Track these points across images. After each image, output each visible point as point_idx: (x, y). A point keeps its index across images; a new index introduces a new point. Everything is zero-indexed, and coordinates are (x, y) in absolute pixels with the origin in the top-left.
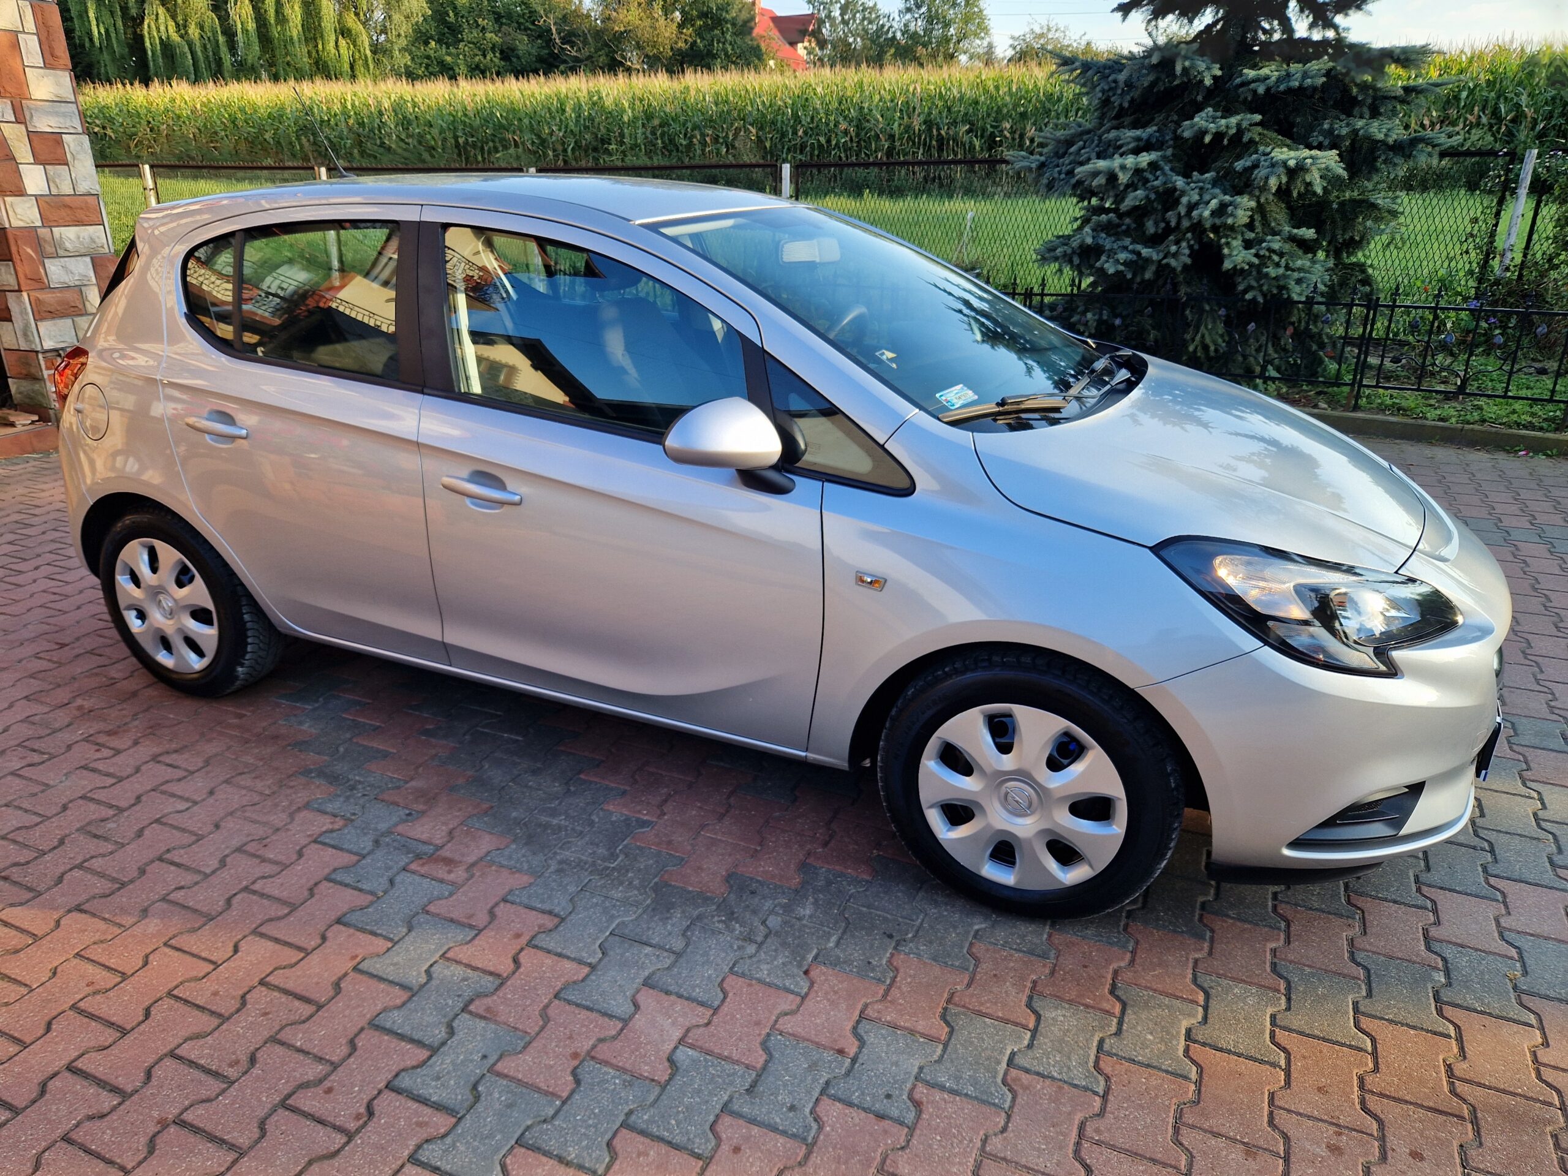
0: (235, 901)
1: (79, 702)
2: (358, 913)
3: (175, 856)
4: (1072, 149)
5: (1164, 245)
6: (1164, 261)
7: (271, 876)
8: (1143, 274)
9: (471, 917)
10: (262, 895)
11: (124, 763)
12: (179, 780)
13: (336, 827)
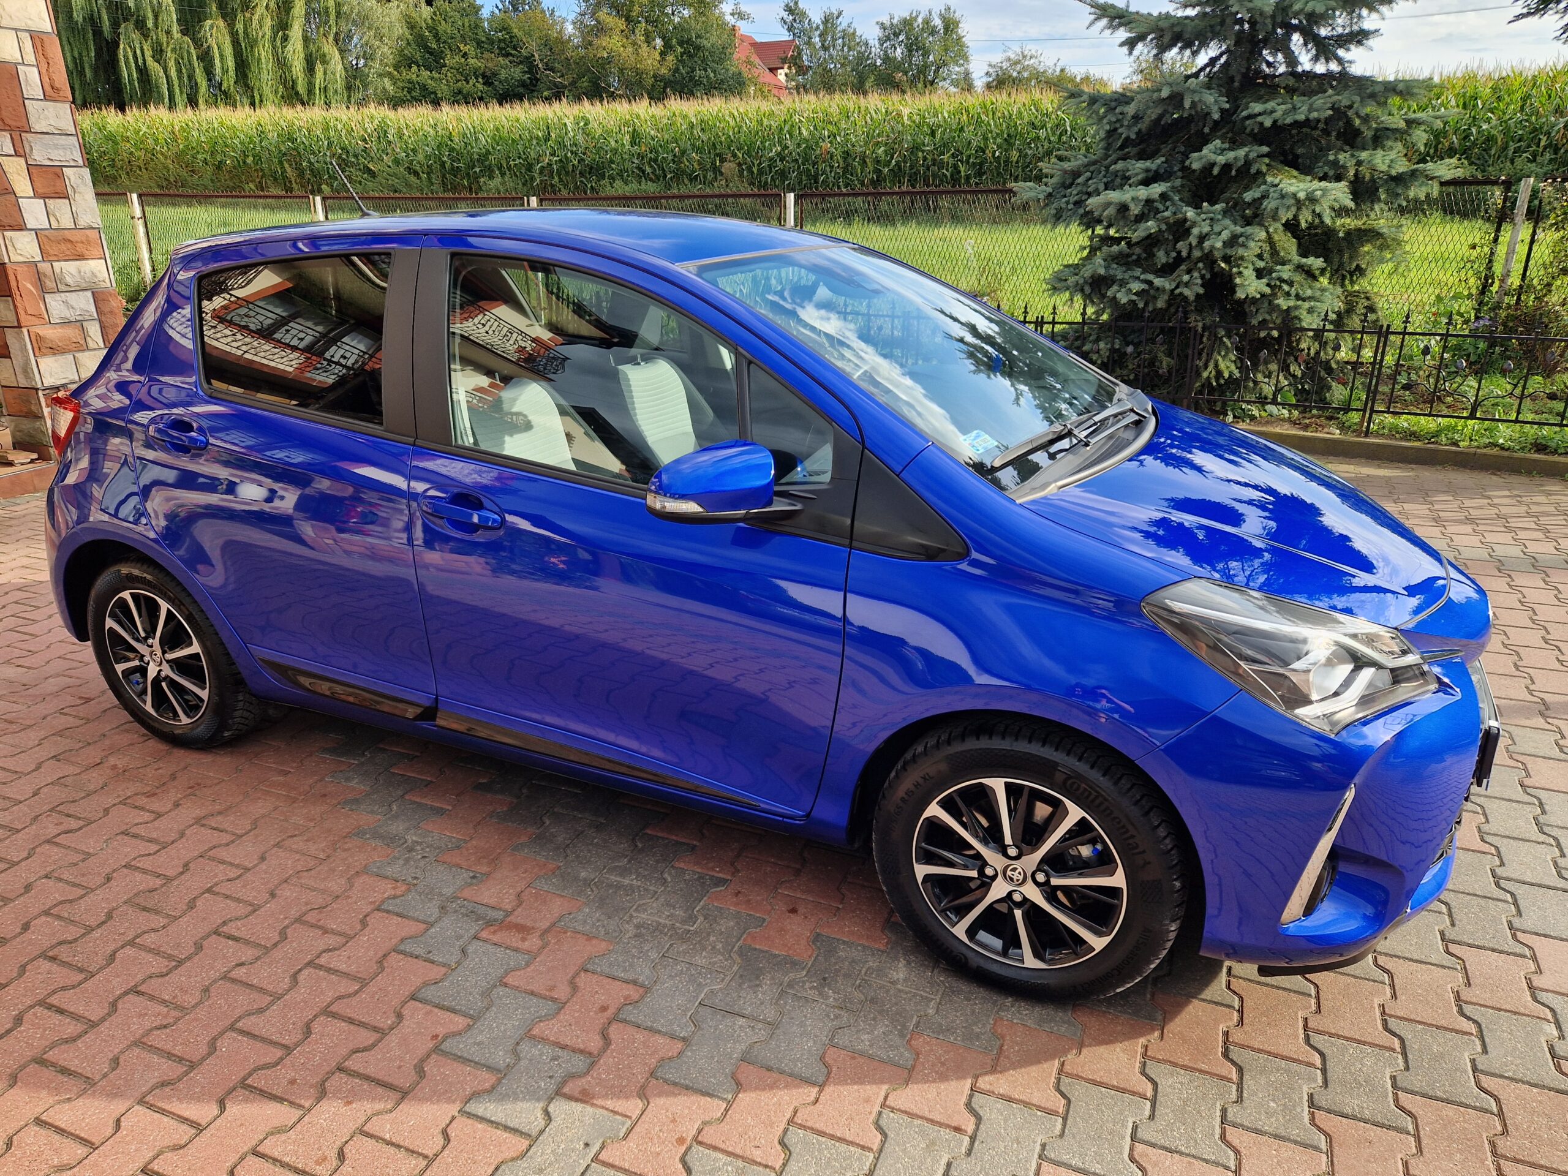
0: (302, 977)
1: (112, 760)
2: (432, 987)
3: (231, 929)
4: (1080, 180)
5: (1175, 274)
6: (1177, 291)
7: (335, 949)
8: (1155, 304)
9: (551, 989)
10: (329, 970)
11: (166, 827)
12: (227, 845)
13: (399, 893)
